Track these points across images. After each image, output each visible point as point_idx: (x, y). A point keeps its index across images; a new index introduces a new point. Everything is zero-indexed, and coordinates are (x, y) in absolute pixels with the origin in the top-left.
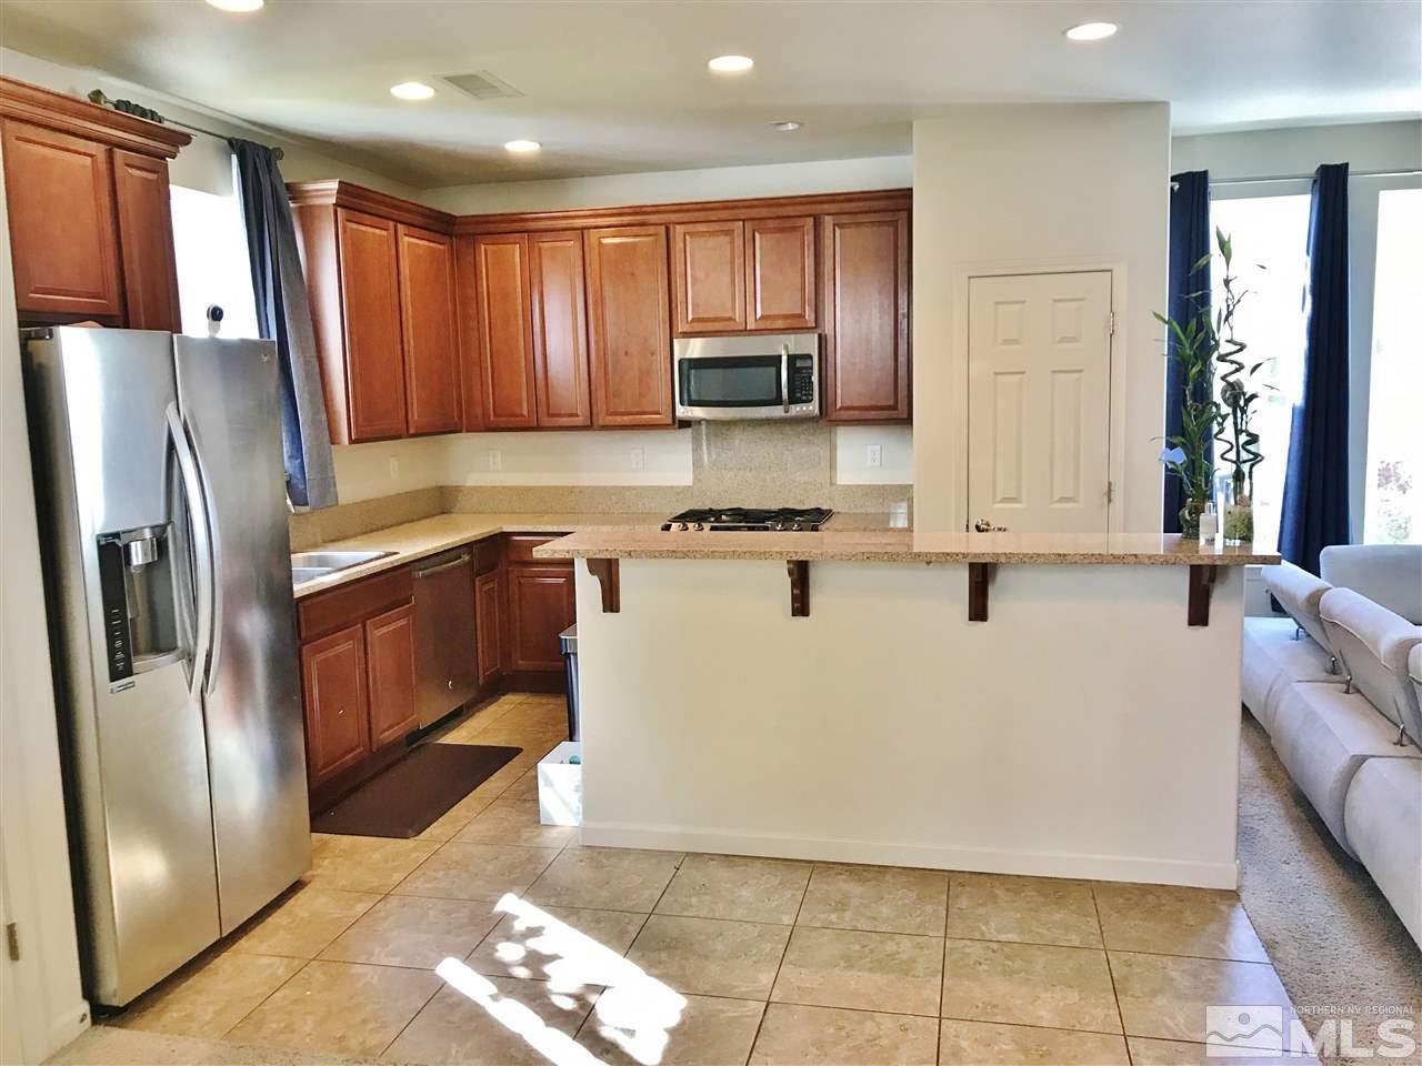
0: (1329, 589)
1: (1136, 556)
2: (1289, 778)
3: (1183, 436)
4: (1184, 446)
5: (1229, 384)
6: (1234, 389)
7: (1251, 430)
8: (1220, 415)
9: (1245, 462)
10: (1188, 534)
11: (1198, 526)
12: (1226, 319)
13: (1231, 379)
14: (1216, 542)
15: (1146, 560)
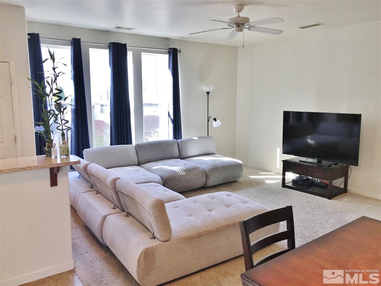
0: (89, 164)
1: (30, 167)
2: (83, 222)
3: (43, 122)
4: (43, 125)
5: (57, 103)
6: (59, 105)
7: (66, 119)
8: (55, 114)
9: (64, 129)
10: (47, 155)
11: (51, 152)
12: (55, 81)
13: (58, 102)
14: (57, 157)
15: (34, 168)
